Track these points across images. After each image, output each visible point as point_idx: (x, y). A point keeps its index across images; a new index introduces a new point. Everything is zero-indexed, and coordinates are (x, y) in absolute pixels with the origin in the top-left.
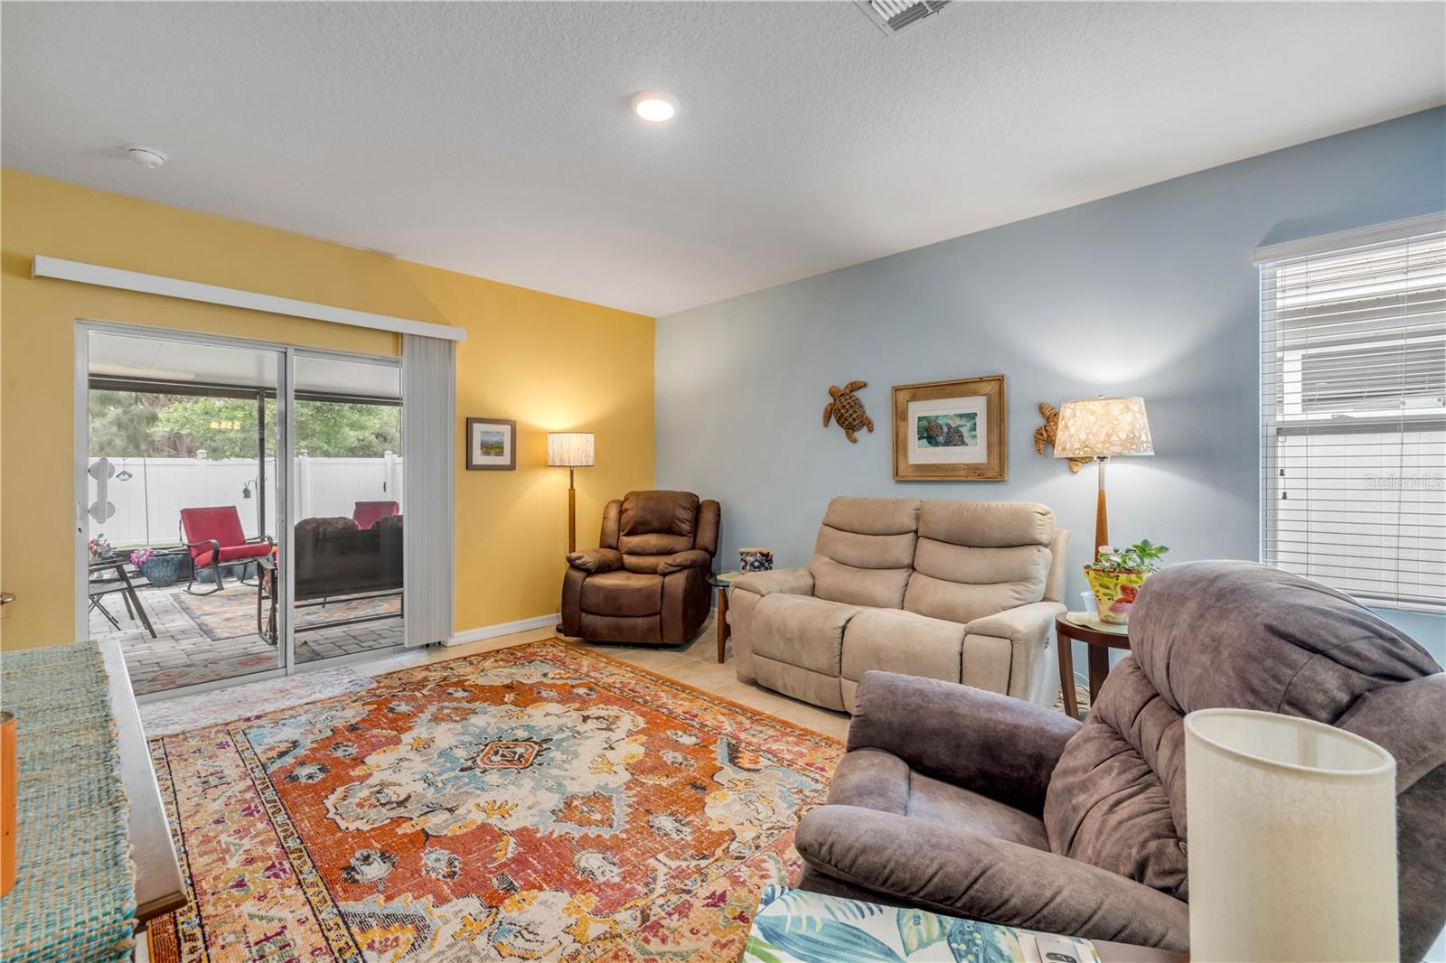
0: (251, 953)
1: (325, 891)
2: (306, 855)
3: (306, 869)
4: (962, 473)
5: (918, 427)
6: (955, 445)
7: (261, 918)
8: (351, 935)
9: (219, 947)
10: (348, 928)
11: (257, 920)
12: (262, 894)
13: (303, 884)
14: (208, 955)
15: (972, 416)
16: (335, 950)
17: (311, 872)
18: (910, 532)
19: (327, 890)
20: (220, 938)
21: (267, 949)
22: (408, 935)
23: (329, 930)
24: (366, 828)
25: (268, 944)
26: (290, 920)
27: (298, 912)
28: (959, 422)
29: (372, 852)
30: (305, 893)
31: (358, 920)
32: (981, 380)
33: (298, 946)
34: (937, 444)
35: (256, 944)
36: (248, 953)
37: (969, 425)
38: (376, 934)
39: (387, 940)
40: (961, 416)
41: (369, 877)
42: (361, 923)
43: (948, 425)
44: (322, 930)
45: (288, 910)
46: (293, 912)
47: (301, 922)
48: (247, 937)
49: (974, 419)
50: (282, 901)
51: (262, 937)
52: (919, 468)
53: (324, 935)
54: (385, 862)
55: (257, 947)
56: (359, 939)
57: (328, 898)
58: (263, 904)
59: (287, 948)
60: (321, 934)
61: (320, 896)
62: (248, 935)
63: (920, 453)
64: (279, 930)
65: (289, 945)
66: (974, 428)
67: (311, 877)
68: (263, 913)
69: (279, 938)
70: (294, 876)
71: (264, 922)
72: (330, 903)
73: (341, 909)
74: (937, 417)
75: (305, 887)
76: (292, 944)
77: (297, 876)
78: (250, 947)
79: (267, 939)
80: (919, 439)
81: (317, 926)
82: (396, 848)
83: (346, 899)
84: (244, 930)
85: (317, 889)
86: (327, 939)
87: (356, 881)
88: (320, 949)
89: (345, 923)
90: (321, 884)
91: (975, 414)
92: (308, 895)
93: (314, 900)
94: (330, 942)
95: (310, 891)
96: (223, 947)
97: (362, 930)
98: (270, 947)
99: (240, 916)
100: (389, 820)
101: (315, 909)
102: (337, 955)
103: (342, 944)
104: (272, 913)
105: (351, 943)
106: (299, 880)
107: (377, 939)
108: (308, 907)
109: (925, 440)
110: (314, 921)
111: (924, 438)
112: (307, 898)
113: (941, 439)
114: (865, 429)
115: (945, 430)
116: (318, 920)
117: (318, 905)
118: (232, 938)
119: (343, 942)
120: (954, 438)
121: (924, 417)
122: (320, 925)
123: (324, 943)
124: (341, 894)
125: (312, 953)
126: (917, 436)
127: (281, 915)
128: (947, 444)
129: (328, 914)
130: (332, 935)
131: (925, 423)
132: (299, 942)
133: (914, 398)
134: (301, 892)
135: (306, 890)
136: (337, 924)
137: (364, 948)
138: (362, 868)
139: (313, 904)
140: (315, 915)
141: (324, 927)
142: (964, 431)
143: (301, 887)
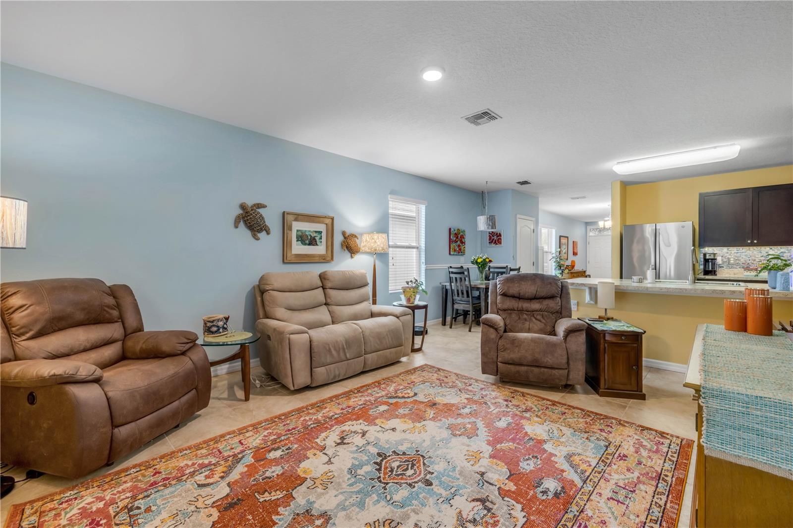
0: (629, 503)
1: (578, 497)
2: (561, 524)
3: (571, 515)
4: (317, 258)
5: (297, 235)
6: (313, 245)
7: (613, 513)
8: (590, 474)
9: (640, 518)
10: (589, 476)
11: (615, 514)
12: (601, 525)
13: (581, 509)
14: (646, 519)
15: (320, 233)
16: (601, 475)
17: (571, 511)
18: (319, 288)
19: (576, 497)
20: (636, 522)
21: (622, 499)
22: (576, 459)
23: (595, 482)
24: (519, 507)
25: (620, 499)
26: (603, 500)
27: (597, 500)
28: (315, 235)
29: (538, 492)
30: (585, 505)
31: (582, 476)
32: (325, 217)
33: (611, 488)
34: (305, 244)
35: (624, 504)
36: (630, 504)
37: (319, 236)
38: (584, 467)
39: (582, 463)
40: (316, 232)
41: (556, 484)
42: (583, 474)
43: (310, 235)
44: (597, 485)
45: (599, 505)
46: (598, 502)
47: (600, 495)
48: (625, 510)
49: (321, 234)
50: (597, 511)
51: (620, 504)
52: (298, 256)
53: (599, 482)
54: (542, 483)
55: (625, 502)
56: (590, 471)
57: (580, 493)
58: (606, 519)
59: (615, 491)
60: (599, 484)
61: (582, 497)
62: (624, 511)
63: (298, 248)
64: (611, 500)
65: (613, 491)
66: (321, 238)
67: (574, 508)
68: (610, 515)
69: (614, 498)
70: (579, 518)
71: (613, 510)
72: (582, 490)
73: (582, 484)
74: (306, 231)
75: (582, 507)
76: (612, 491)
77: (578, 516)
78: (627, 505)
79: (618, 501)
80: (297, 241)
81: (597, 487)
82: (529, 483)
83: (576, 486)
84: (624, 514)
85: (579, 501)
86: (599, 480)
87: (563, 488)
88: (605, 479)
89: (587, 478)
90: (575, 502)
91: (322, 232)
92: (585, 502)
93: (585, 498)
94: (599, 478)
95: (582, 503)
96: (638, 516)
97: (586, 471)
98: (621, 497)
99: (621, 524)
100: (506, 499)
101: (590, 493)
102: (602, 473)
103: (597, 474)
104: (606, 510)
105: (594, 472)
106: (580, 513)
107: (586, 465)
108: (591, 498)
109: (300, 242)
110: (596, 490)
111: (299, 241)
112: (587, 502)
113: (307, 242)
114: (264, 232)
115: (309, 238)
116: (594, 489)
117: (587, 494)
118: (632, 517)
119: (595, 475)
120: (312, 242)
121: (300, 230)
122: (596, 487)
123: (602, 480)
124: (574, 490)
125: (609, 481)
126: (296, 239)
127: (604, 505)
128: (309, 244)
129: (589, 487)
130: (596, 480)
131: (300, 233)
132: (609, 488)
133: (296, 220)
134: (586, 507)
135: (583, 505)
136: (590, 481)
137: (592, 467)
138: (552, 491)
139: (588, 496)
140: (593, 492)
141: (595, 485)
142: (317, 239)
143: (583, 509)
